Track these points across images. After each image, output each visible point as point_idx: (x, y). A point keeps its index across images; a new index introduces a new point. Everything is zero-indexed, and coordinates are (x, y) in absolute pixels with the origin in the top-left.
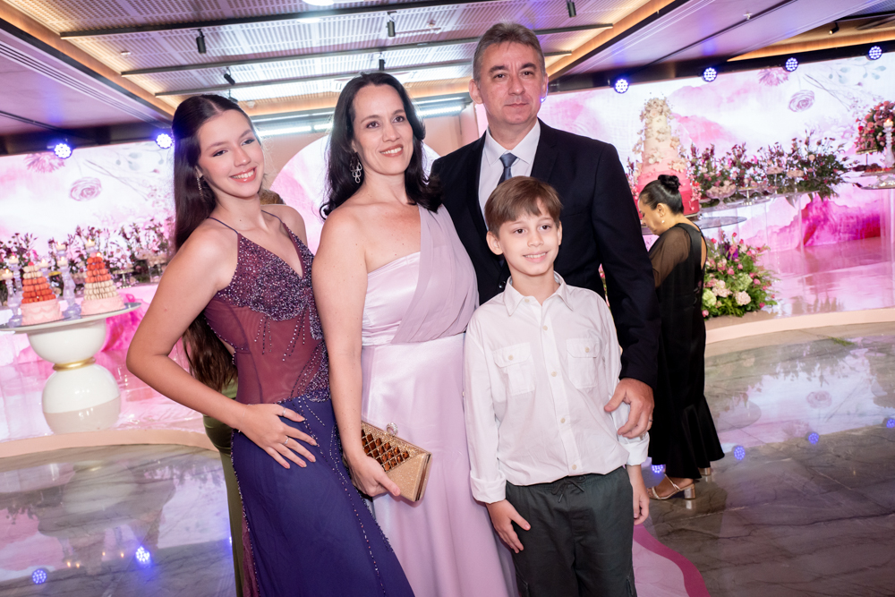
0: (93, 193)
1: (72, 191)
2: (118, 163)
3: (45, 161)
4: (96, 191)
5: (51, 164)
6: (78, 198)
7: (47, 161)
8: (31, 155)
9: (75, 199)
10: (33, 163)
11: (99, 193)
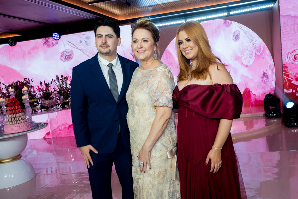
0: (70, 57)
1: (61, 57)
2: (81, 42)
3: (50, 42)
4: (71, 56)
5: (52, 43)
6: (64, 60)
7: (51, 41)
8: (44, 39)
9: (62, 60)
10: (45, 42)
11: (72, 57)
